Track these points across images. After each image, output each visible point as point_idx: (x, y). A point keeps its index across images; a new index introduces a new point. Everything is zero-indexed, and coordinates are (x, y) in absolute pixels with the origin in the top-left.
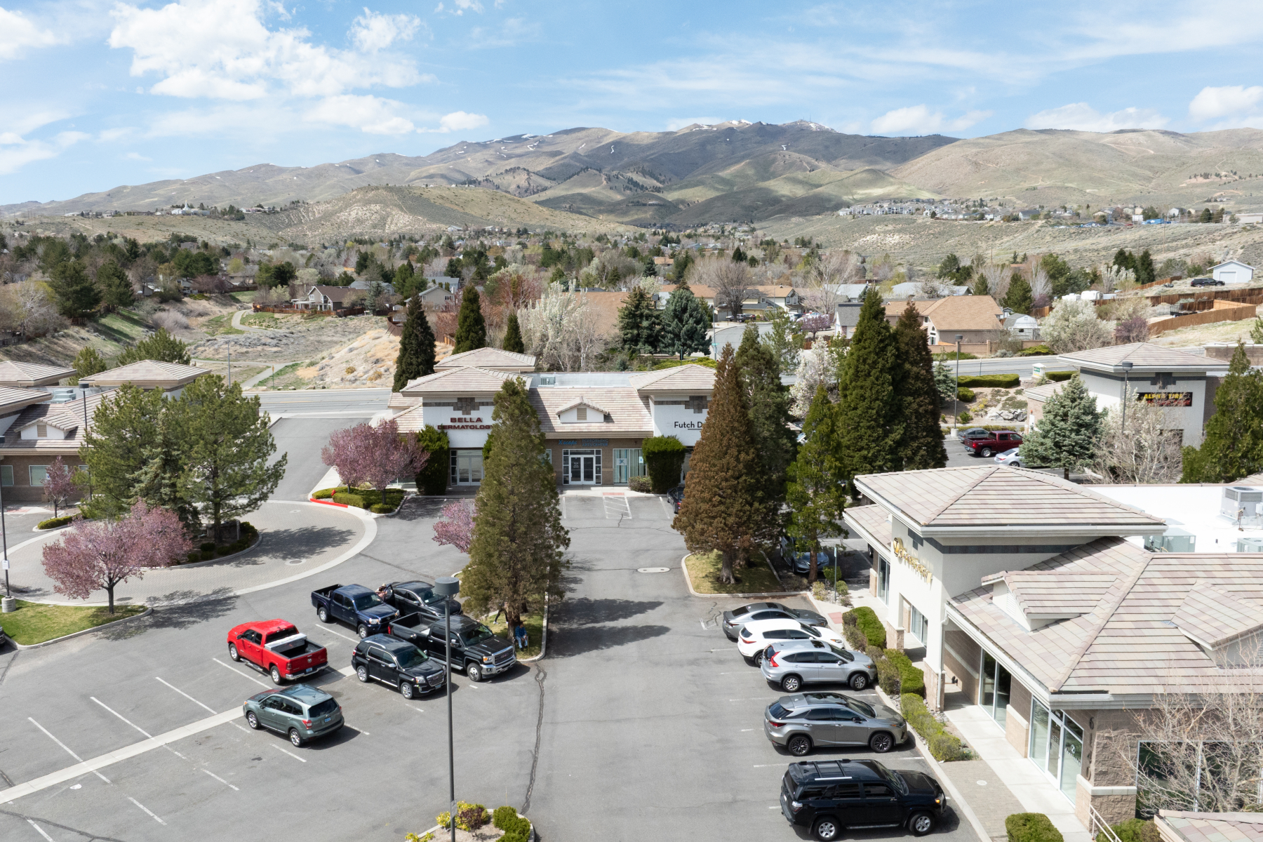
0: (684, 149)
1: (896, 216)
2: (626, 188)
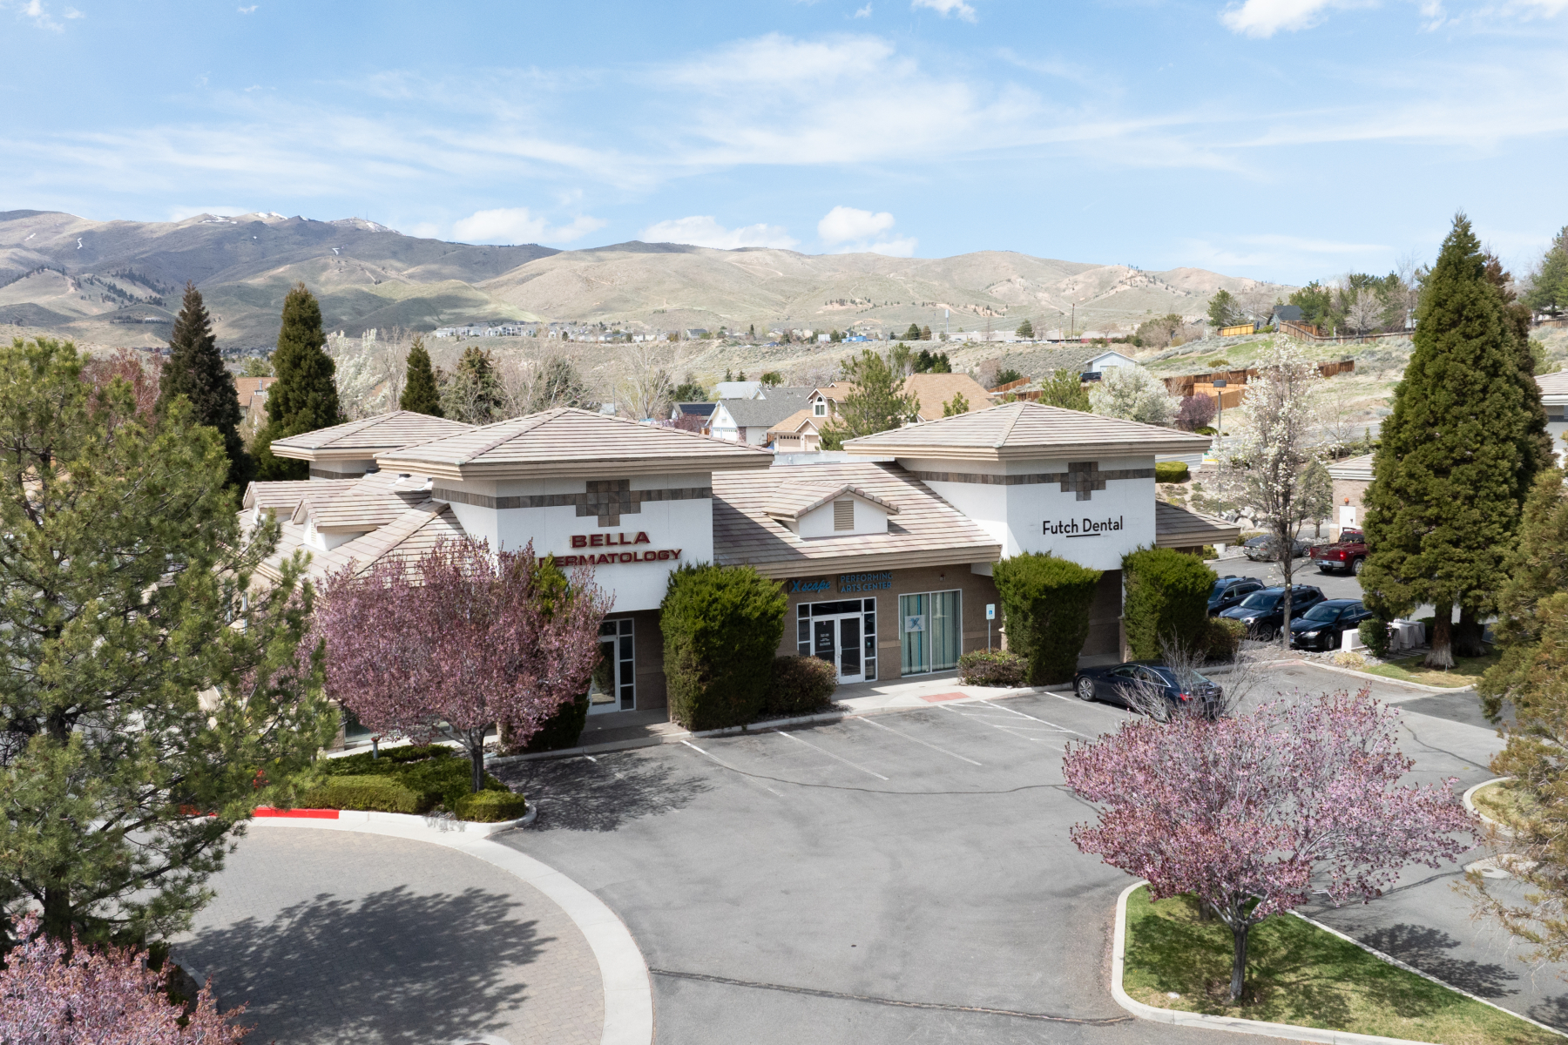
0: (190, 248)
1: (515, 338)
2: (106, 297)
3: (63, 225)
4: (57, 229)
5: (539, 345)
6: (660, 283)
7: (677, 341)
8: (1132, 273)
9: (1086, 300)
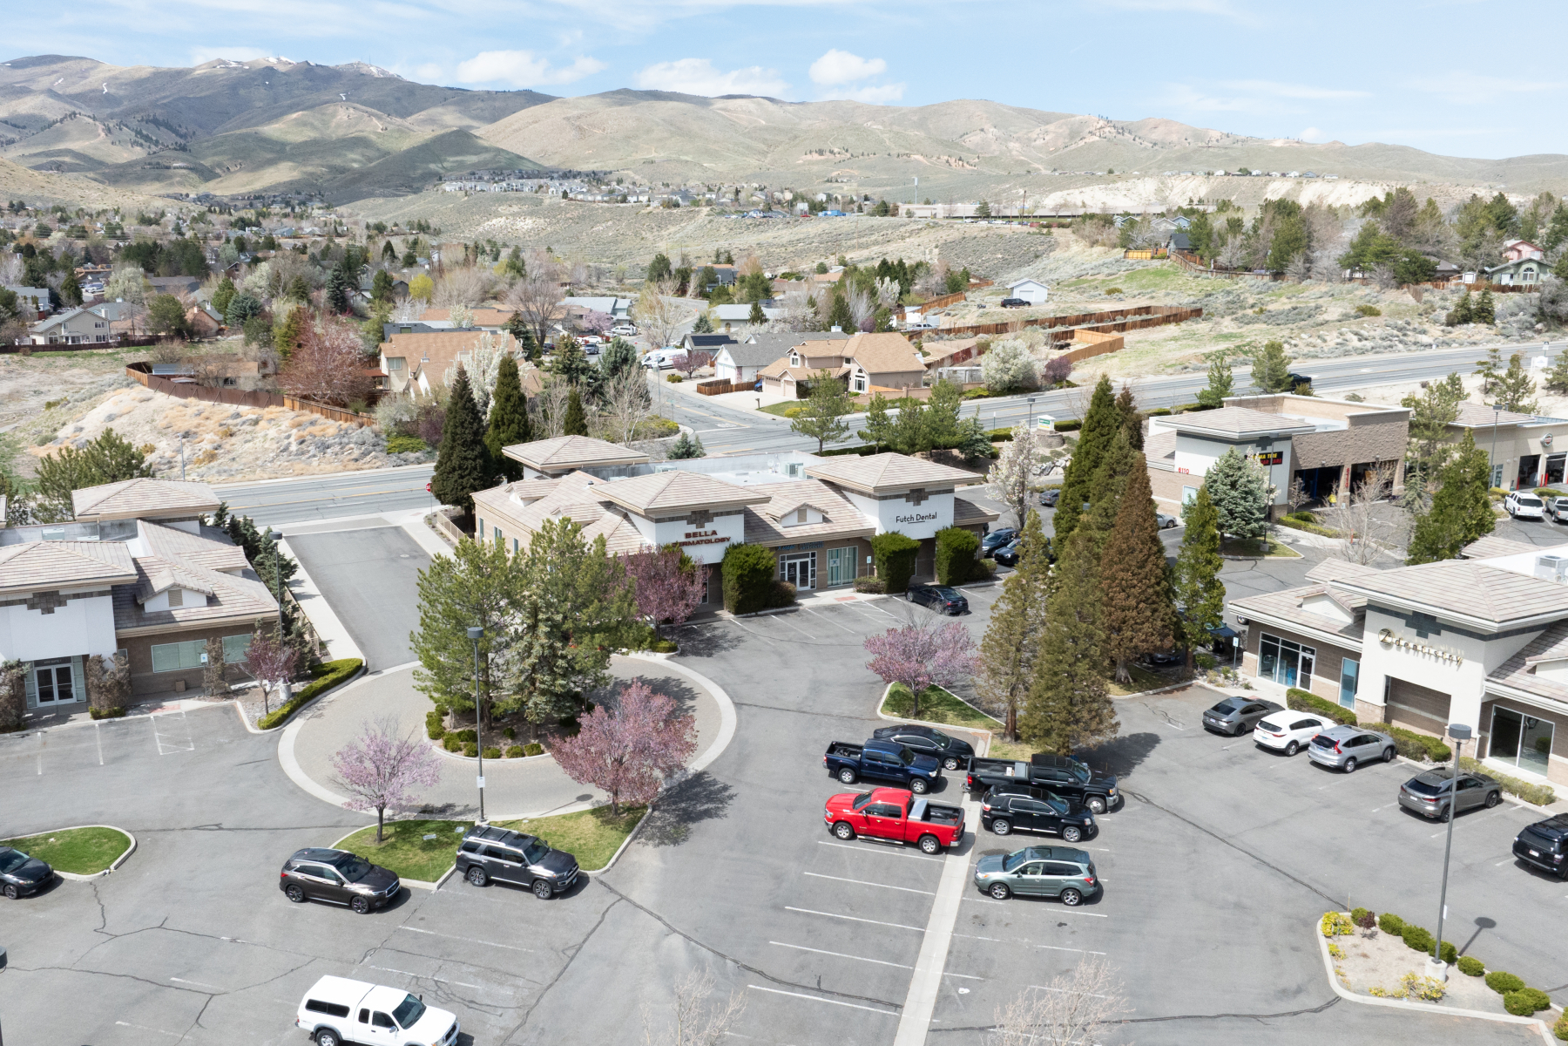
0: (208, 93)
1: (518, 194)
2: (135, 143)
3: (89, 70)
4: (85, 74)
5: (541, 201)
6: (649, 131)
7: (669, 207)
8: (1102, 123)
9: (1056, 150)
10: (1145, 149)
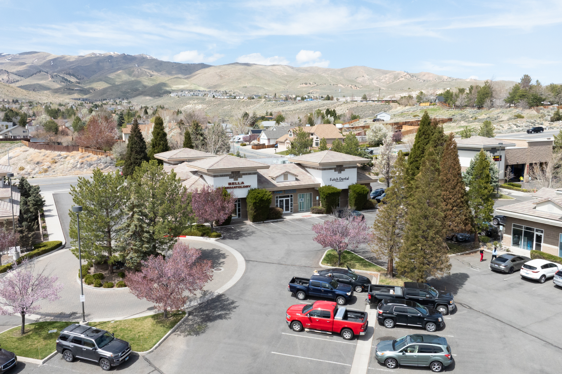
0: (88, 64)
1: (197, 97)
2: (62, 81)
3: (46, 56)
4: (44, 58)
5: (205, 99)
6: (245, 77)
7: (250, 99)
8: (405, 74)
9: (389, 83)
10: (421, 82)
